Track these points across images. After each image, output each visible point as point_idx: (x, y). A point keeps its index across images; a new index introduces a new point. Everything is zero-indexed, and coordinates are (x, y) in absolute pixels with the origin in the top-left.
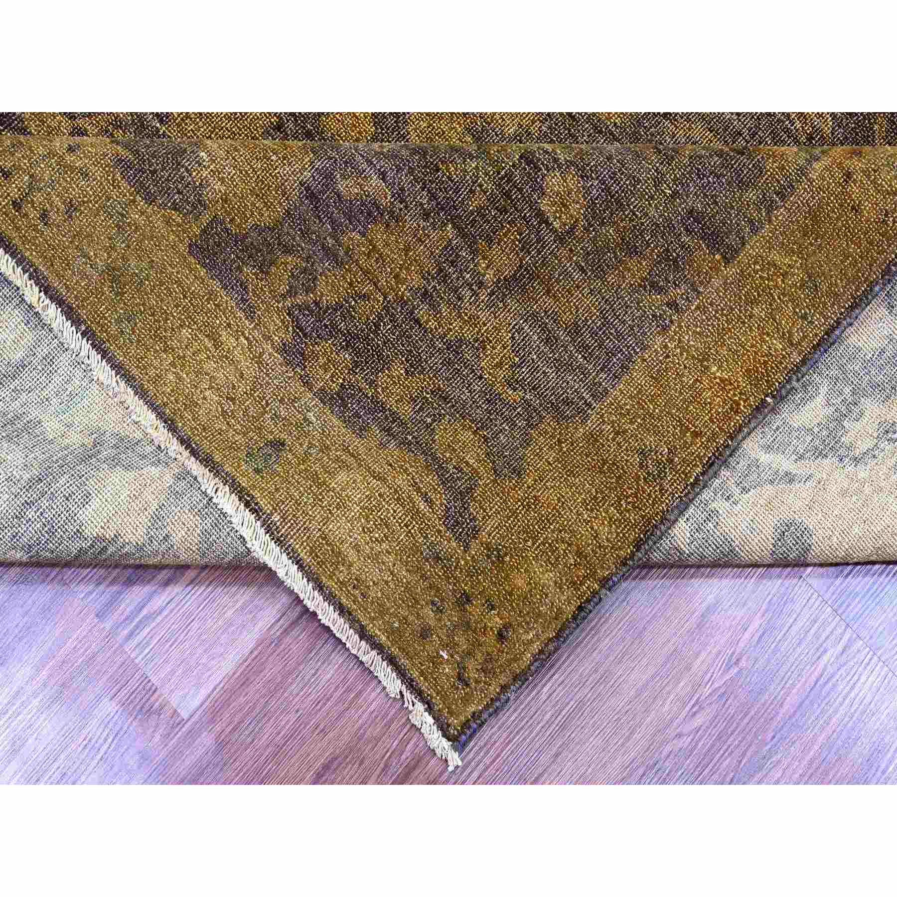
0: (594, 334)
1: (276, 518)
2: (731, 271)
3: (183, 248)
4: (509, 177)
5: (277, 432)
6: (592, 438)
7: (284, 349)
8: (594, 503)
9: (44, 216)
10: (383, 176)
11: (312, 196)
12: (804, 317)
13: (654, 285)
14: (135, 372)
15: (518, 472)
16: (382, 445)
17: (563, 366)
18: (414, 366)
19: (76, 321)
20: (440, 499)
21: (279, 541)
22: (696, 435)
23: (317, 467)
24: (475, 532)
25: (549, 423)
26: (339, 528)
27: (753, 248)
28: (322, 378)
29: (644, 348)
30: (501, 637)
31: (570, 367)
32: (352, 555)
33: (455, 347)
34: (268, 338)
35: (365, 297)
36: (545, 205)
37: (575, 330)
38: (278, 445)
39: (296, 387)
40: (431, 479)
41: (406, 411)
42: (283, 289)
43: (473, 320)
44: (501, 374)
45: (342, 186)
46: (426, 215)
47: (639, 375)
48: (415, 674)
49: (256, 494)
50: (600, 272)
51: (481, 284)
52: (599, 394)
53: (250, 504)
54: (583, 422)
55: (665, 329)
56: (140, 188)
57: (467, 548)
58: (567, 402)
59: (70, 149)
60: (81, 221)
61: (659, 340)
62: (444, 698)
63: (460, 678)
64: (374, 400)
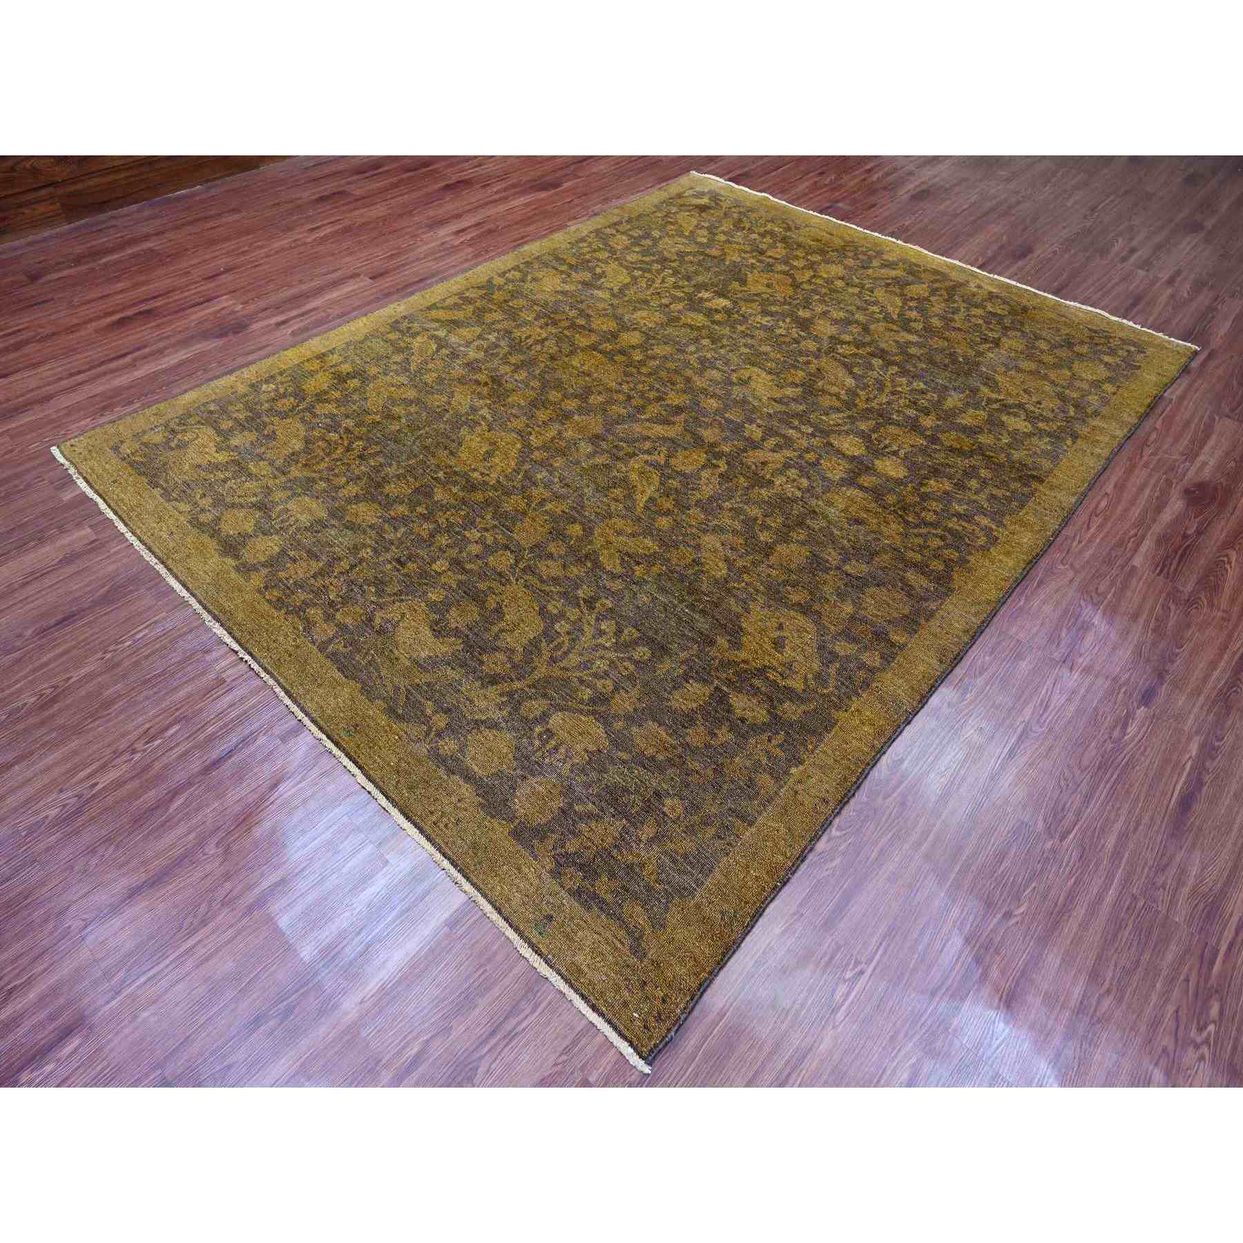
0: (694, 858)
1: (550, 956)
2: (753, 830)
3: (506, 833)
4: (649, 800)
5: (548, 910)
6: (698, 906)
7: (551, 872)
8: (701, 938)
9: (446, 826)
10: (594, 803)
11: (563, 811)
12: (791, 846)
13: (719, 837)
14: (481, 886)
15: (663, 926)
16: (599, 917)
17: (680, 872)
18: (612, 876)
19: (455, 866)
20: (628, 941)
21: (551, 967)
22: (746, 903)
23: (568, 929)
24: (645, 955)
25: (677, 900)
26: (579, 958)
27: (760, 820)
28: (569, 884)
29: (719, 862)
30: (664, 1001)
31: (685, 873)
32: (586, 970)
33: (630, 867)
34: (543, 867)
35: (589, 848)
36: (665, 809)
37: (685, 856)
38: (550, 918)
39: (557, 888)
40: (622, 933)
41: (609, 897)
42: (551, 848)
43: (638, 855)
44: (653, 877)
45: (576, 808)
46: (613, 816)
47: (717, 873)
48: (622, 1028)
49: (540, 946)
50: (694, 833)
51: (640, 841)
52: (699, 884)
53: (538, 952)
54: (693, 898)
55: (727, 854)
56: (489, 814)
57: (642, 962)
58: (685, 889)
59: (459, 801)
60: (462, 825)
61: (725, 859)
62: (639, 1039)
63: (645, 1027)
64: (594, 893)
